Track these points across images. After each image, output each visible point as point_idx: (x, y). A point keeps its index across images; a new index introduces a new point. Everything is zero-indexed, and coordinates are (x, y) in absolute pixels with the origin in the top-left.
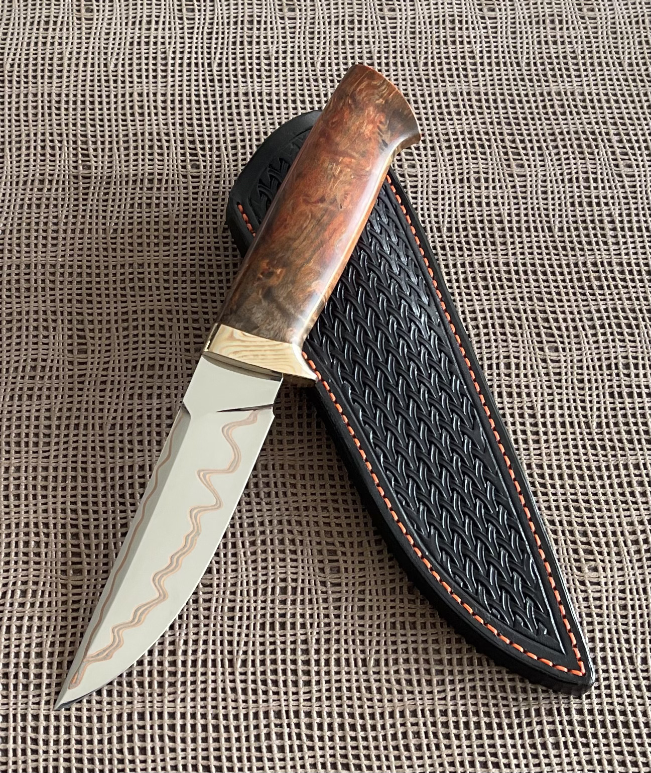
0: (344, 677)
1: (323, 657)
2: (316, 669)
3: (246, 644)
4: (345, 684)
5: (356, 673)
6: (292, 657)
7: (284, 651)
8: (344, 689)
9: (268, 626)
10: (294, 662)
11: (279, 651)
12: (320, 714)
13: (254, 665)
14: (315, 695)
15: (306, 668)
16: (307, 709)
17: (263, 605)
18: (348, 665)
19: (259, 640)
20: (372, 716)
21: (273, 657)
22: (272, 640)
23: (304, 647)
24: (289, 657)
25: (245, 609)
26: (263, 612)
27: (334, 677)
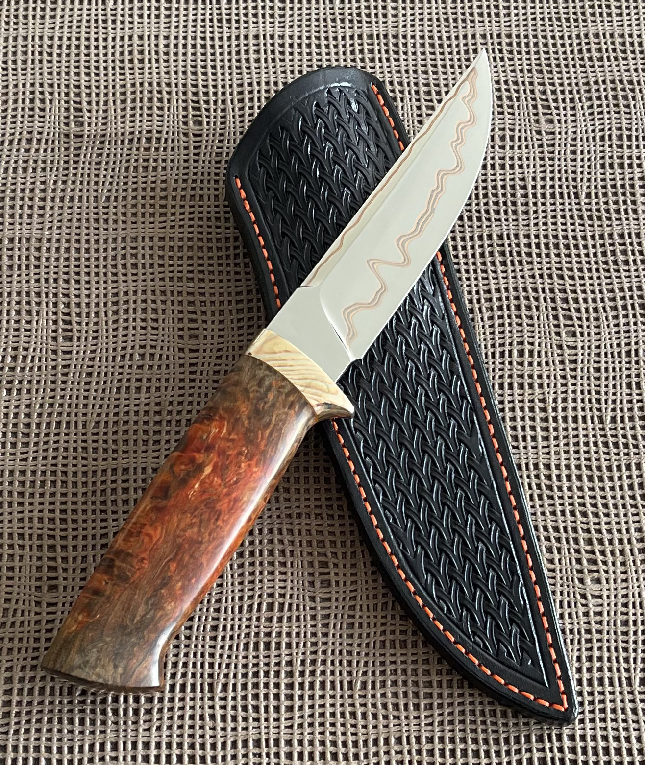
0: (329, 701)
1: (308, 679)
2: (299, 692)
3: (228, 666)
4: (329, 710)
5: (342, 697)
6: (275, 680)
7: (267, 674)
8: (328, 715)
9: (251, 647)
10: (277, 685)
11: (262, 674)
12: (301, 742)
13: (234, 690)
14: (297, 721)
15: (289, 692)
16: (288, 737)
17: (247, 623)
18: (333, 687)
19: (242, 661)
20: (356, 744)
21: (255, 680)
22: (255, 661)
23: (288, 669)
24: (272, 680)
25: (229, 627)
26: (247, 631)
27: (318, 702)
